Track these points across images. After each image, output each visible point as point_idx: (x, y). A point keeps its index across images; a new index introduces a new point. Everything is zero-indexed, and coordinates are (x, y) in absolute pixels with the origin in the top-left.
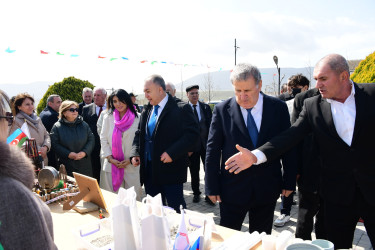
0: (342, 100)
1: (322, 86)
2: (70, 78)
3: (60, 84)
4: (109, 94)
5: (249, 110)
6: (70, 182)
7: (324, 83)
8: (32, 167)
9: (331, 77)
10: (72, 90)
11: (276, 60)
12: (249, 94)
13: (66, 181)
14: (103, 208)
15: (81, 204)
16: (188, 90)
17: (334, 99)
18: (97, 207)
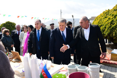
0: (87, 29)
1: (82, 25)
2: (8, 22)
3: (5, 24)
4: (21, 27)
5: (63, 32)
6: (10, 54)
7: (82, 24)
8: (4, 47)
9: (84, 23)
10: (9, 26)
11: (73, 16)
12: (63, 27)
13: (9, 53)
14: (21, 60)
15: (14, 60)
16: (50, 25)
17: (85, 28)
18: (19, 60)
